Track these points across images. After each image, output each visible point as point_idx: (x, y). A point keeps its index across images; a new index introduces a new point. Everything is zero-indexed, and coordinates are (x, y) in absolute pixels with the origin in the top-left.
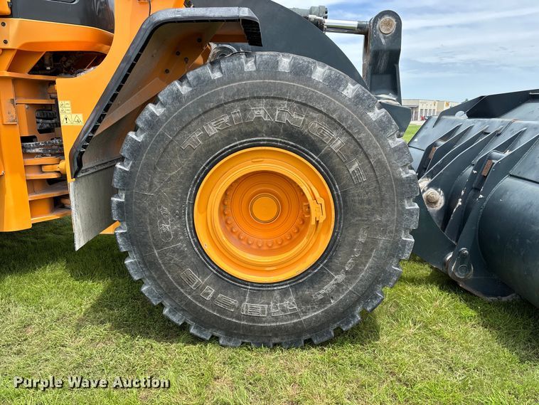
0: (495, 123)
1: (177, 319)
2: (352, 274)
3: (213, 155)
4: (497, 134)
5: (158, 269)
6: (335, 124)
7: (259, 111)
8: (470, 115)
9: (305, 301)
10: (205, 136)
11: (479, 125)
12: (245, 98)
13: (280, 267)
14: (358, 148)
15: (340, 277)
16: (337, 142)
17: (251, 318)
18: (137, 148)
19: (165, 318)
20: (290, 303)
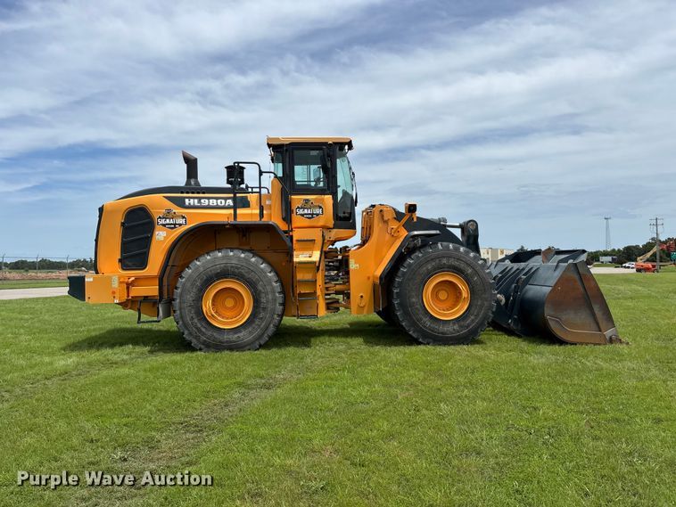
0: (522, 265)
1: (415, 335)
2: (477, 316)
3: (429, 275)
4: (523, 269)
5: (410, 316)
6: (469, 265)
7: (444, 261)
8: (512, 261)
9: (461, 326)
10: (428, 270)
11: (516, 266)
12: (440, 257)
14: (476, 273)
15: (472, 317)
16: (470, 271)
17: (442, 333)
18: (404, 273)
19: (411, 336)
20: (456, 327)
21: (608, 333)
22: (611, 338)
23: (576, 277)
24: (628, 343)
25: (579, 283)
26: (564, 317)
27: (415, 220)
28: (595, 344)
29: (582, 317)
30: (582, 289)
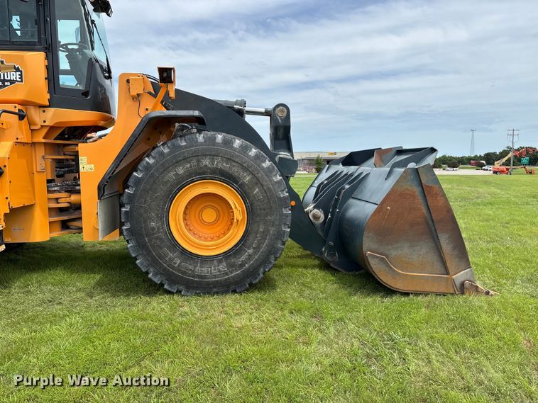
0: (352, 169)
1: (157, 280)
2: (257, 249)
3: (181, 184)
4: (352, 175)
5: (147, 249)
6: (246, 169)
7: (206, 162)
9: (231, 266)
10: (177, 175)
11: (346, 170)
12: (198, 156)
13: (218, 246)
14: (257, 181)
15: (251, 251)
16: (247, 178)
17: (200, 277)
18: (138, 181)
19: (150, 280)
20: (223, 267)
21: (460, 277)
22: (463, 284)
23: (417, 190)
24: (487, 293)
25: (420, 200)
26: (393, 253)
27: (172, 95)
28: (438, 294)
29: (421, 253)
30: (424, 210)
